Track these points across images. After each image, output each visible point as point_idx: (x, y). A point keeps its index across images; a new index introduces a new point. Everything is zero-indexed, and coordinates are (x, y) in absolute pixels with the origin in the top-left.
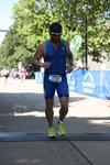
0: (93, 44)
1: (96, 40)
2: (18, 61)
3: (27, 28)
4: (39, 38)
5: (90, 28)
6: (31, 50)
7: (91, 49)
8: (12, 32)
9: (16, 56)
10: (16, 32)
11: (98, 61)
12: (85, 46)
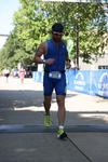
0: (83, 48)
1: (86, 44)
2: (17, 62)
3: (26, 33)
4: (36, 42)
5: (81, 34)
6: (29, 52)
7: (81, 52)
8: (13, 37)
9: (16, 57)
10: (16, 37)
11: (87, 62)
12: (76, 49)
